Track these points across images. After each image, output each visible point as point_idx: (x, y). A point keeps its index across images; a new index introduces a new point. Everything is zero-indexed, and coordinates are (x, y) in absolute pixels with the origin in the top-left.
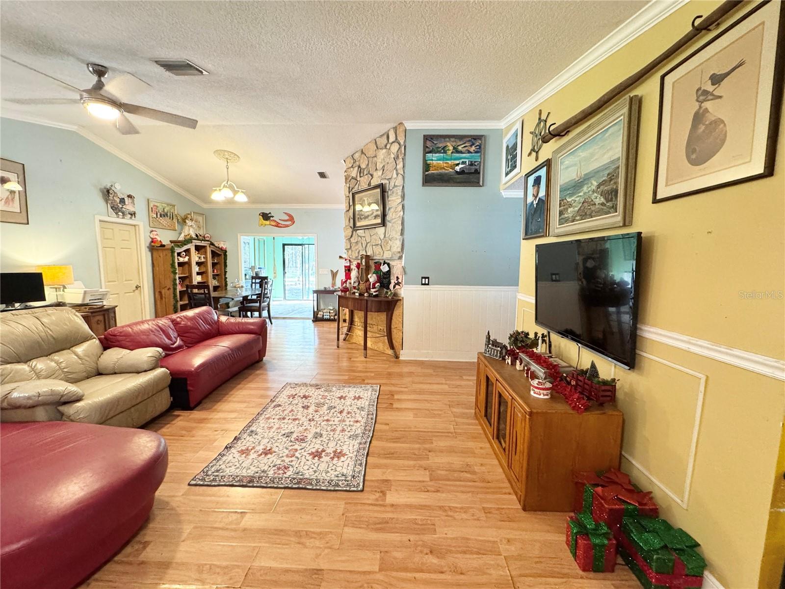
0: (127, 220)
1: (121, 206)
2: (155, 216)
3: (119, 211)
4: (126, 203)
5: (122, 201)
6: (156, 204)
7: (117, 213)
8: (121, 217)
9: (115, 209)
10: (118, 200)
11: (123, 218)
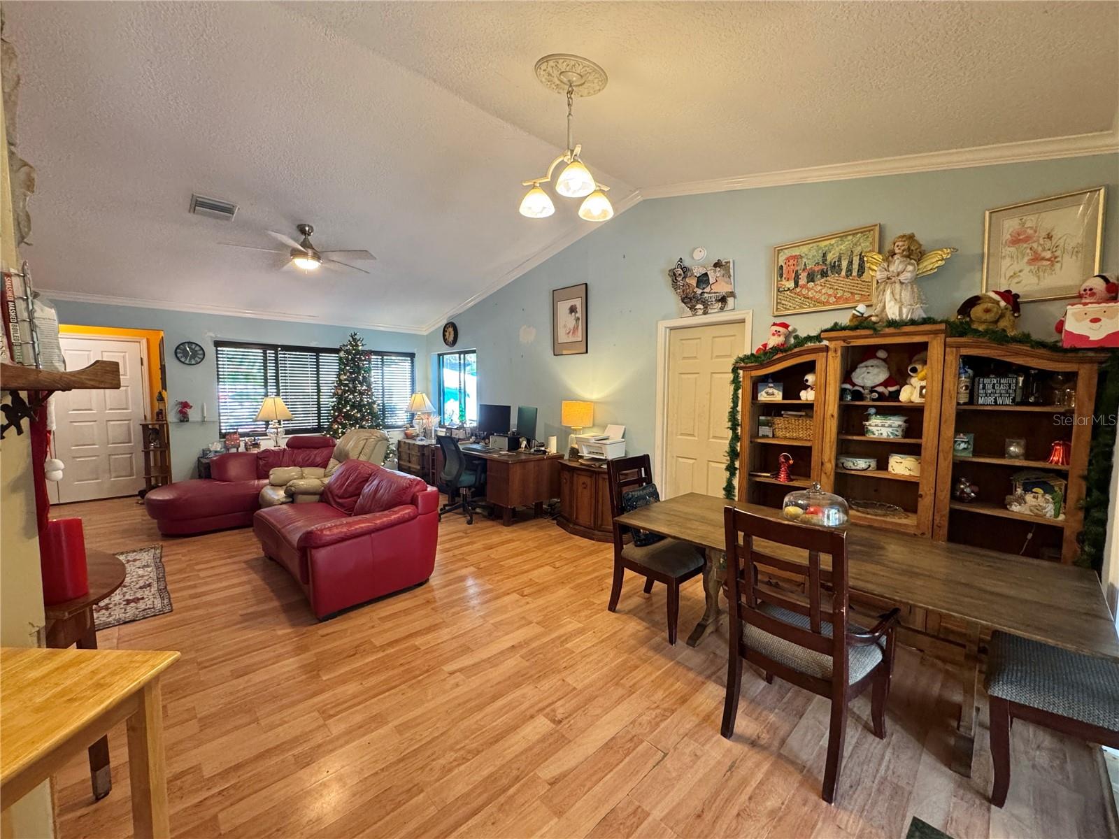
0: (715, 316)
1: (699, 291)
2: (791, 284)
3: (698, 301)
4: (712, 281)
5: (703, 280)
6: (796, 252)
7: (692, 308)
8: (700, 312)
9: (690, 300)
10: (693, 282)
11: (705, 313)
